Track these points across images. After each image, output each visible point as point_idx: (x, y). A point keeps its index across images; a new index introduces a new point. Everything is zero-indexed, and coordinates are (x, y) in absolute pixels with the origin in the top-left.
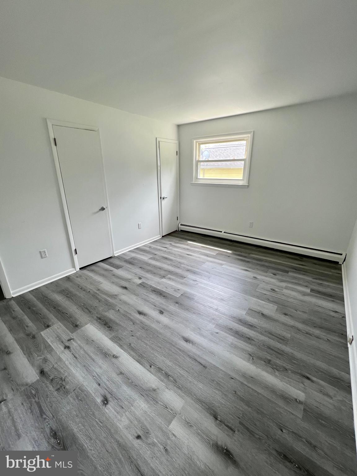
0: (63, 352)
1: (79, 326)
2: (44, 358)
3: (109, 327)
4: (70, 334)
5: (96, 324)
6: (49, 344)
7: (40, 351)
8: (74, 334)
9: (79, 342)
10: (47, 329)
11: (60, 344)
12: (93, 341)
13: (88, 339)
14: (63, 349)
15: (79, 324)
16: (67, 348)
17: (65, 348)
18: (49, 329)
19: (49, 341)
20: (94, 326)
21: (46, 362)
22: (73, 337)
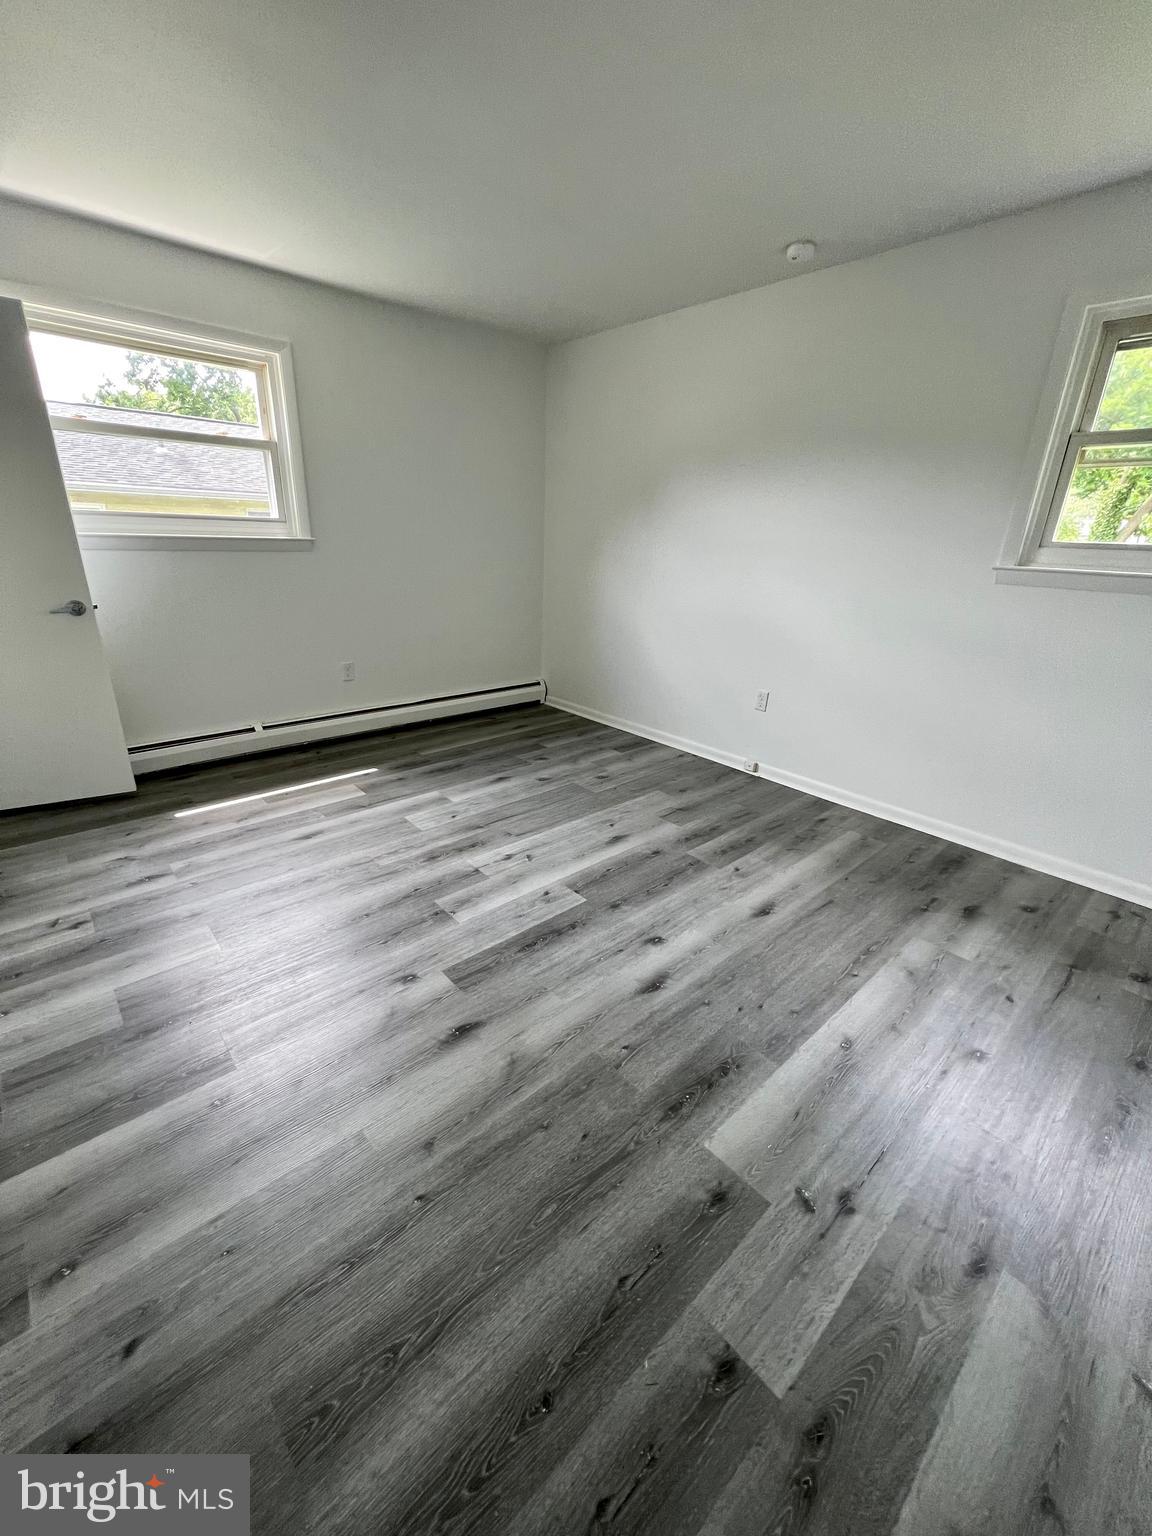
0: (872, 1215)
1: (720, 1183)
2: (920, 1290)
3: (724, 1070)
4: (771, 1212)
5: (708, 1117)
6: (843, 1303)
7: (891, 1335)
8: (769, 1194)
9: (813, 1161)
10: (751, 1363)
11: (835, 1242)
12: (797, 1114)
13: (790, 1132)
14: (857, 1219)
15: (708, 1191)
16: (850, 1205)
17: (851, 1211)
18: (750, 1353)
19: (829, 1310)
20: (721, 1123)
21: (933, 1270)
22: (788, 1194)
